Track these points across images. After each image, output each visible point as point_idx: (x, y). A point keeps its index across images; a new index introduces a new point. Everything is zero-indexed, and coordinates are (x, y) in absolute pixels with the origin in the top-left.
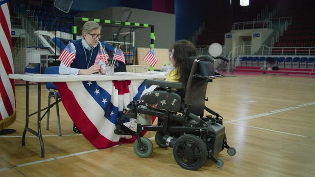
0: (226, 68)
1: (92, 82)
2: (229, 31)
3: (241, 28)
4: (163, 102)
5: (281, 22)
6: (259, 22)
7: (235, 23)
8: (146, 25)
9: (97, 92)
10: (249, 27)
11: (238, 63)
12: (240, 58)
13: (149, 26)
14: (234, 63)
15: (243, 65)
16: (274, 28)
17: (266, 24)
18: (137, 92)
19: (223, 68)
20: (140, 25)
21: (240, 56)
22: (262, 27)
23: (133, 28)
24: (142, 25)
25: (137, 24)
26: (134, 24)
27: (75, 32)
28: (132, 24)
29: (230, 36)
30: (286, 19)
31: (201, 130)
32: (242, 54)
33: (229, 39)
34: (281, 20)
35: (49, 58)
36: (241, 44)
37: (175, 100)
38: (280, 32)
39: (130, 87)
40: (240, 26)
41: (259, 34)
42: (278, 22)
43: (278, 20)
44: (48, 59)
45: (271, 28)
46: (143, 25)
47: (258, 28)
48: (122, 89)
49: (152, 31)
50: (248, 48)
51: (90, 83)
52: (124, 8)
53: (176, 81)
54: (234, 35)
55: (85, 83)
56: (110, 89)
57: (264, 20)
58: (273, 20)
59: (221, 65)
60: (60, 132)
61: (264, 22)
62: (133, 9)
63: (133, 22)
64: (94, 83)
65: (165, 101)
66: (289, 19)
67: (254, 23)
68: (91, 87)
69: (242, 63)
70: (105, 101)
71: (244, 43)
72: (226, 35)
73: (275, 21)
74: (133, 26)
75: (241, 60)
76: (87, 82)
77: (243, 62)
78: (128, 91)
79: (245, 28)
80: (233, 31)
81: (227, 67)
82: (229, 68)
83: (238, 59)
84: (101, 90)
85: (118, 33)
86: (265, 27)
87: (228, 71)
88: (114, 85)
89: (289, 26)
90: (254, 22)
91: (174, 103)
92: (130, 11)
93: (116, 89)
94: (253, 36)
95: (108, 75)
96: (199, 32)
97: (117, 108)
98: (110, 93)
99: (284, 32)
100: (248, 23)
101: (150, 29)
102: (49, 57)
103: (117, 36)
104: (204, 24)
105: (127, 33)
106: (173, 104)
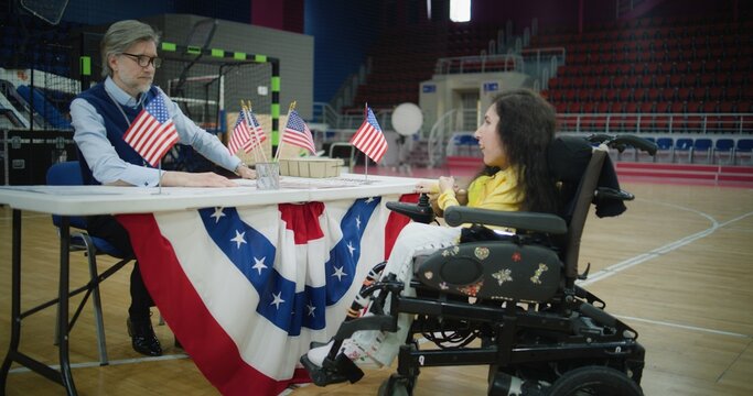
0: (425, 161)
1: (226, 210)
2: (428, 78)
3: (454, 70)
4: (503, 276)
5: (541, 59)
6: (494, 57)
7: (442, 60)
8: (261, 58)
9: (239, 239)
10: (473, 69)
11: (451, 150)
12: (456, 138)
13: (268, 60)
14: (444, 150)
15: (463, 154)
16: (527, 72)
17: (511, 63)
18: (339, 235)
19: (418, 161)
20: (248, 57)
21: (456, 134)
22: (503, 70)
23: (228, 63)
24: (250, 58)
25: (240, 56)
26: (232, 55)
27: (87, 70)
28: (229, 54)
29: (431, 89)
30: (553, 53)
31: (618, 349)
32: (460, 130)
33: (429, 95)
34: (542, 54)
35: (10, 137)
36: (455, 106)
37: (542, 268)
38: (541, 82)
39: (323, 221)
40: (452, 66)
41: (496, 85)
42: (536, 59)
43: (535, 54)
44: (10, 141)
45: (520, 71)
46: (254, 57)
47: (493, 70)
48: (303, 227)
49: (276, 73)
50: (471, 115)
51: (218, 214)
52: (194, 19)
53: (511, 209)
54: (439, 86)
55: (206, 213)
56: (273, 229)
57: (505, 52)
58: (523, 55)
59: (412, 153)
60: (105, 354)
61: (507, 57)
62: (217, 22)
63: (231, 51)
64: (231, 212)
65: (508, 271)
66: (558, 53)
67: (484, 61)
68: (222, 225)
69: (459, 150)
70: (259, 265)
71: (461, 104)
72: (422, 85)
73: (528, 57)
74: (230, 59)
75: (458, 141)
76: (212, 210)
77: (463, 146)
78: (317, 234)
79: (465, 72)
80: (435, 77)
81: (428, 159)
82: (432, 160)
83: (452, 141)
84: (250, 232)
85: (183, 78)
86: (509, 69)
87: (430, 167)
88: (283, 218)
89: (560, 68)
90: (483, 58)
91: (540, 278)
92: (210, 25)
93: (287, 228)
94: (482, 88)
95: (266, 189)
96: (360, 78)
97: (293, 285)
98: (273, 241)
99: (551, 80)
100: (469, 59)
101: (271, 67)
102: (12, 134)
103: (180, 83)
104: (370, 60)
105: (211, 77)
106: (535, 279)
